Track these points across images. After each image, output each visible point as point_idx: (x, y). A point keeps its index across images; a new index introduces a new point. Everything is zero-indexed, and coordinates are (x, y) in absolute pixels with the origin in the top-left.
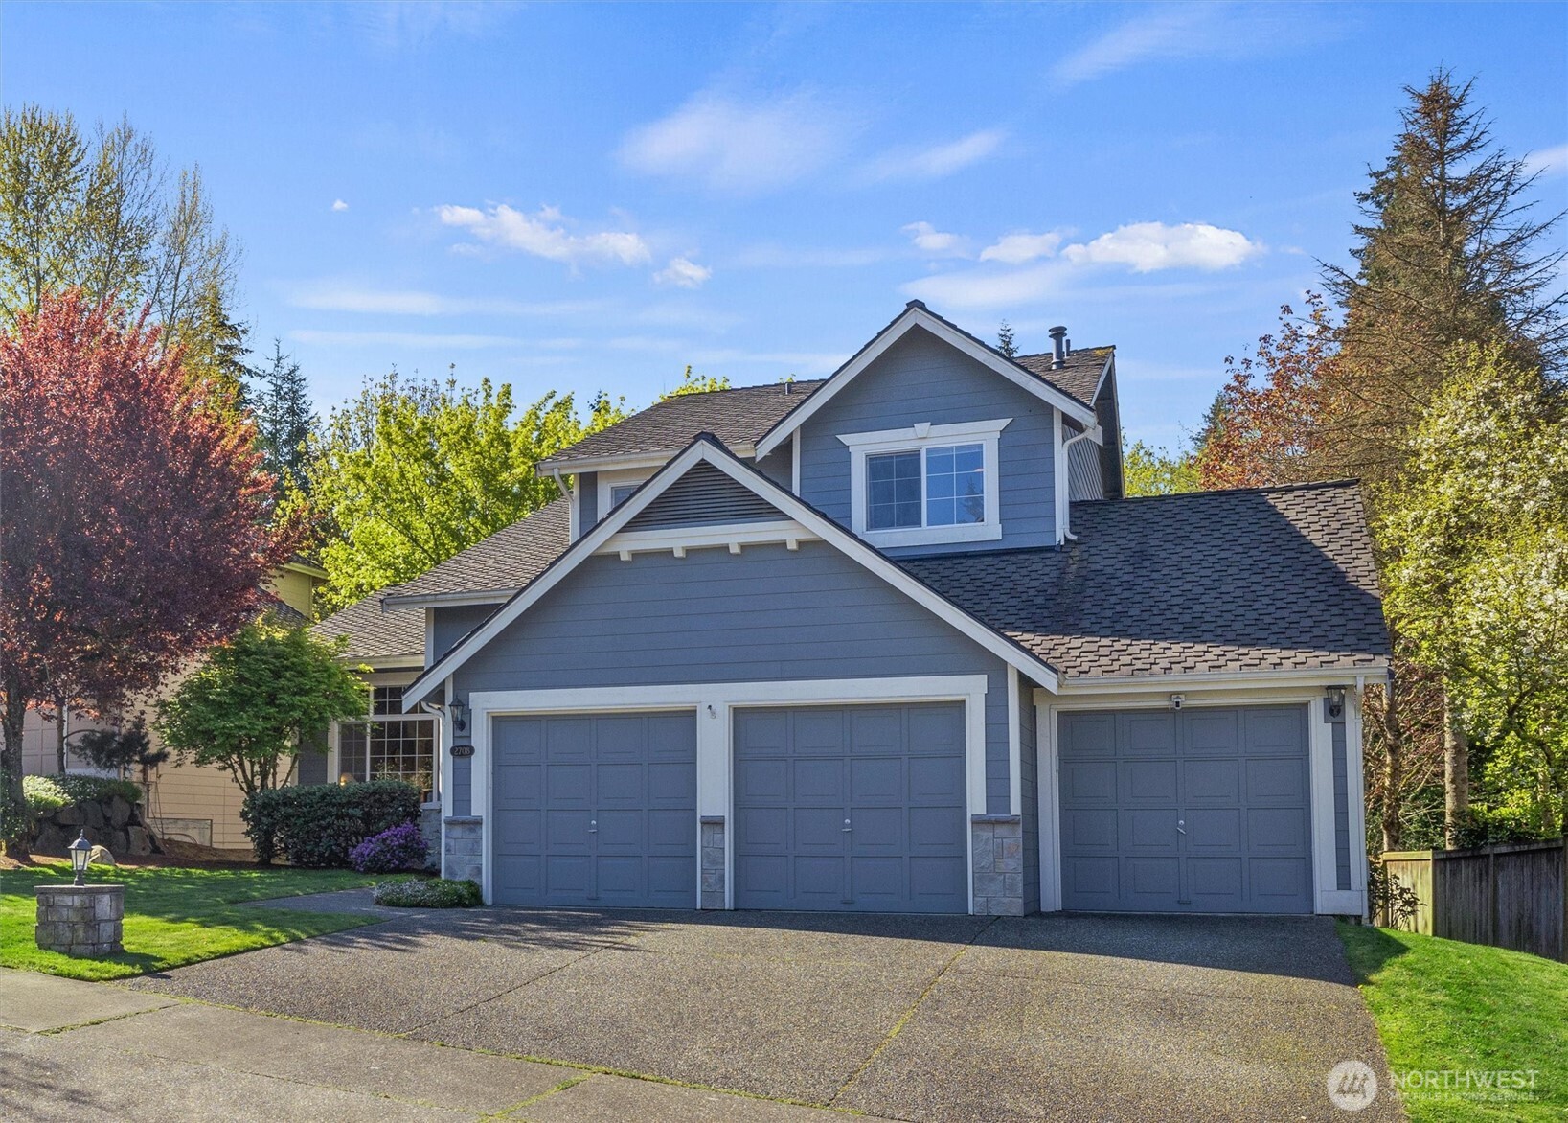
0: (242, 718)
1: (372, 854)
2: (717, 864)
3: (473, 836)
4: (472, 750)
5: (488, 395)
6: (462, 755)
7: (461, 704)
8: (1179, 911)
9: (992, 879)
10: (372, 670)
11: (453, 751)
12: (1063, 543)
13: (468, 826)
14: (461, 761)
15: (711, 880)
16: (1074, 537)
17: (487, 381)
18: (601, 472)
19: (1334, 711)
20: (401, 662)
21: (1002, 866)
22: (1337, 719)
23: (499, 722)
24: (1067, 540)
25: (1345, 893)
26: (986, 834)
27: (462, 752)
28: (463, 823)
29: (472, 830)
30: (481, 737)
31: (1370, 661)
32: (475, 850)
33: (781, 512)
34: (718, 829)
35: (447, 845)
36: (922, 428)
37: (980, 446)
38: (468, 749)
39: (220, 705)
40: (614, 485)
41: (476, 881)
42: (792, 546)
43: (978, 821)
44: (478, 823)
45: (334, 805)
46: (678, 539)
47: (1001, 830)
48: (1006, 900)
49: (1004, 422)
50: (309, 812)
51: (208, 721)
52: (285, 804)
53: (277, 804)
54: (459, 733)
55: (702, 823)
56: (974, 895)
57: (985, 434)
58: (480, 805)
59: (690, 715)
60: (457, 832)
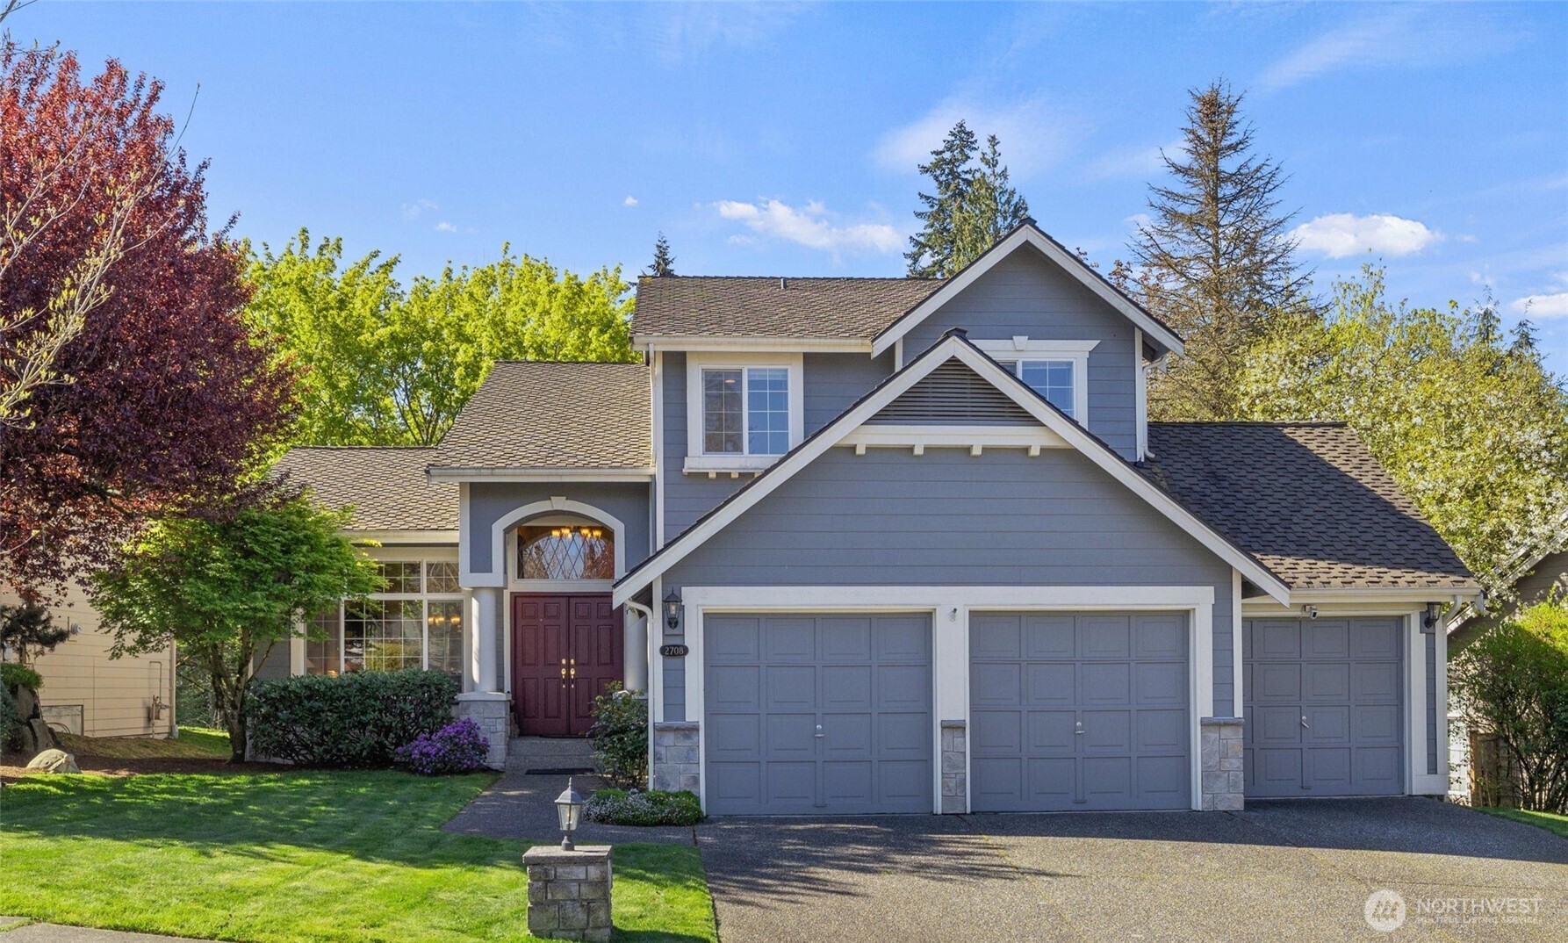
0: (255, 598)
1: (441, 754)
2: (958, 768)
3: (688, 743)
4: (686, 650)
5: (305, 246)
6: (674, 655)
7: (672, 598)
8: (1303, 795)
9: (1218, 777)
10: (379, 543)
11: (663, 650)
12: (1143, 460)
13: (682, 732)
14: (675, 661)
15: (952, 785)
16: (1152, 456)
17: (304, 231)
18: (691, 352)
19: (1428, 622)
20: (402, 537)
21: (1227, 765)
22: (1431, 630)
23: (710, 619)
24: (1147, 458)
25: (1433, 776)
26: (1213, 735)
27: (674, 652)
28: (678, 729)
29: (688, 737)
30: (694, 636)
31: (1463, 582)
32: (690, 756)
33: (1033, 417)
34: (958, 733)
35: (655, 754)
36: (1021, 341)
37: (1070, 364)
38: (681, 649)
39: (222, 582)
40: (705, 367)
41: (694, 791)
42: (1035, 452)
43: (1205, 724)
44: (694, 729)
45: (376, 699)
46: (920, 436)
47: (1226, 732)
48: (1231, 796)
49: (1092, 344)
50: (344, 707)
51: (210, 601)
52: (309, 698)
53: (298, 696)
54: (670, 631)
55: (943, 728)
56: (1203, 793)
57: (1075, 353)
58: (695, 711)
59: (927, 618)
60: (669, 739)
